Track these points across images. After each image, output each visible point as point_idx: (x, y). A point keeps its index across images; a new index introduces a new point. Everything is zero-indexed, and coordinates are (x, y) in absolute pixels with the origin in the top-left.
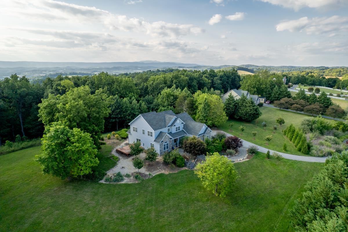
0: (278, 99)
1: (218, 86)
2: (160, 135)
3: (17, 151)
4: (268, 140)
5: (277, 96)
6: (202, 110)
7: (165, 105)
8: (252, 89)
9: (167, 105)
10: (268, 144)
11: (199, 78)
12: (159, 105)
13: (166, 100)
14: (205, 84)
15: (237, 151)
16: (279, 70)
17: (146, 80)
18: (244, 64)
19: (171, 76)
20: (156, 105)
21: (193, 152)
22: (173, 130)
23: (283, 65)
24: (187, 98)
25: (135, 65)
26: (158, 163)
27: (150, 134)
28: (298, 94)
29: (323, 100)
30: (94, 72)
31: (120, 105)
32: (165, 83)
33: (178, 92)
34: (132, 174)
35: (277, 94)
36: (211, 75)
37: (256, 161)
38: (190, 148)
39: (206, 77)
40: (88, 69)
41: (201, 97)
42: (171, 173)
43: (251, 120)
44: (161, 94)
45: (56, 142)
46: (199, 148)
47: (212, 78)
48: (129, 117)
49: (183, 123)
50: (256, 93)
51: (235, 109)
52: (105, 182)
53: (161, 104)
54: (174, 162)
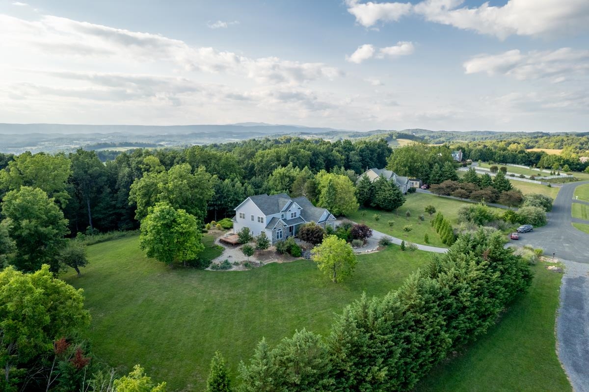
0: (438, 182)
1: (356, 165)
2: (273, 221)
3: (92, 244)
4: (407, 230)
5: (437, 178)
6: (326, 194)
7: (278, 189)
8: (402, 168)
9: (281, 190)
10: (408, 236)
11: (327, 152)
12: (270, 190)
13: (279, 183)
14: (336, 162)
15: (365, 242)
16: (467, 137)
17: (252, 155)
18: (410, 129)
19: (286, 151)
20: (266, 190)
21: (310, 239)
22: (289, 216)
23: (475, 130)
24: (307, 180)
25: (227, 130)
26: (270, 252)
27: (261, 220)
28: (466, 175)
29: (498, 183)
30: (160, 142)
31: (220, 189)
32: (278, 160)
33: (295, 172)
34: (241, 263)
35: (438, 175)
36: (345, 148)
37: (387, 253)
38: (307, 234)
39: (338, 151)
40: (150, 137)
41: (324, 178)
42: (285, 262)
43: (392, 208)
44: (272, 175)
45: (161, 222)
46: (317, 234)
47: (347, 153)
48: (231, 203)
49: (299, 208)
50: (409, 173)
51: (371, 194)
52: (212, 269)
53: (273, 188)
54: (289, 250)
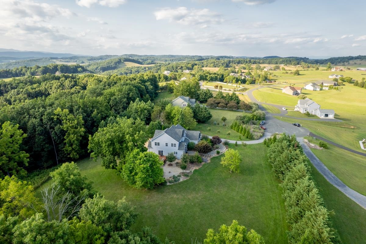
4: (229, 134)
5: (204, 97)
10: (229, 137)
24: (163, 111)
27: (173, 145)
29: (235, 98)
51: (194, 114)
